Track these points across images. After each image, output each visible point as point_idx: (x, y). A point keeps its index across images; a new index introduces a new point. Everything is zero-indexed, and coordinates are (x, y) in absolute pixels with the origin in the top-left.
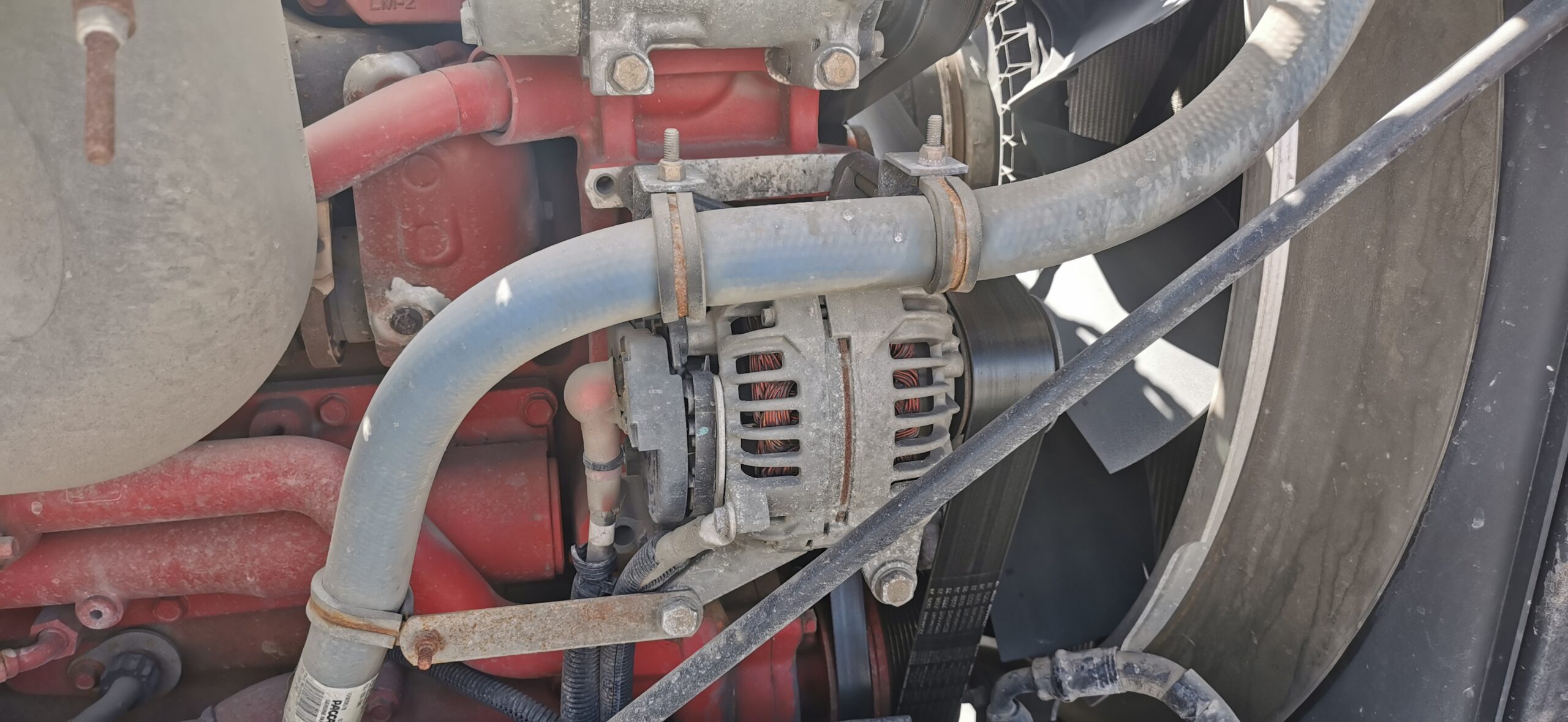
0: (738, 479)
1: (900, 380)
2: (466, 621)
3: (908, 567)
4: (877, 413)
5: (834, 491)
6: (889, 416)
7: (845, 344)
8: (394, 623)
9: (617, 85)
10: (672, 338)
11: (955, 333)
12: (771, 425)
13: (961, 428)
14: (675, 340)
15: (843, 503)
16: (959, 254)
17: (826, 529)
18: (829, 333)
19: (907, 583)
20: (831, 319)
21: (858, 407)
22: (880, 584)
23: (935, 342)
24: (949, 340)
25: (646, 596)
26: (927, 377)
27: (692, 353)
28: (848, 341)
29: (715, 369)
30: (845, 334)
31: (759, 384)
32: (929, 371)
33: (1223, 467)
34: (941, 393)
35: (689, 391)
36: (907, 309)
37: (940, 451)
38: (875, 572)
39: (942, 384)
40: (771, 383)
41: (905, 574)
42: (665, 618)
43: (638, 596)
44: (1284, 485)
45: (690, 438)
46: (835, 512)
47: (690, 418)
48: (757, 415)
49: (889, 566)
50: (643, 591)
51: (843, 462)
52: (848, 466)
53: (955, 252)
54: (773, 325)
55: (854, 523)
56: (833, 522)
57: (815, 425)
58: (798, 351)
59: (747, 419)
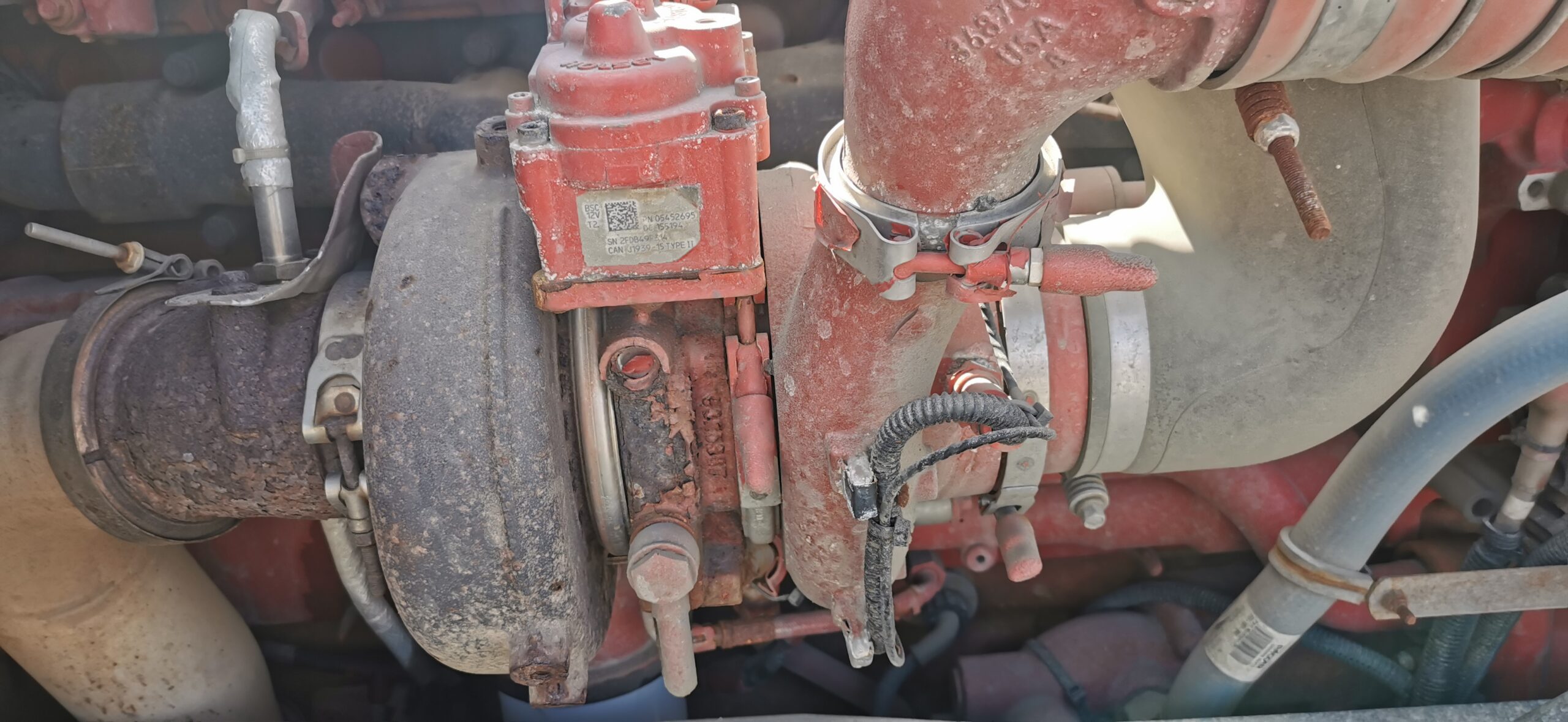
2: (1428, 583)
8: (1366, 582)
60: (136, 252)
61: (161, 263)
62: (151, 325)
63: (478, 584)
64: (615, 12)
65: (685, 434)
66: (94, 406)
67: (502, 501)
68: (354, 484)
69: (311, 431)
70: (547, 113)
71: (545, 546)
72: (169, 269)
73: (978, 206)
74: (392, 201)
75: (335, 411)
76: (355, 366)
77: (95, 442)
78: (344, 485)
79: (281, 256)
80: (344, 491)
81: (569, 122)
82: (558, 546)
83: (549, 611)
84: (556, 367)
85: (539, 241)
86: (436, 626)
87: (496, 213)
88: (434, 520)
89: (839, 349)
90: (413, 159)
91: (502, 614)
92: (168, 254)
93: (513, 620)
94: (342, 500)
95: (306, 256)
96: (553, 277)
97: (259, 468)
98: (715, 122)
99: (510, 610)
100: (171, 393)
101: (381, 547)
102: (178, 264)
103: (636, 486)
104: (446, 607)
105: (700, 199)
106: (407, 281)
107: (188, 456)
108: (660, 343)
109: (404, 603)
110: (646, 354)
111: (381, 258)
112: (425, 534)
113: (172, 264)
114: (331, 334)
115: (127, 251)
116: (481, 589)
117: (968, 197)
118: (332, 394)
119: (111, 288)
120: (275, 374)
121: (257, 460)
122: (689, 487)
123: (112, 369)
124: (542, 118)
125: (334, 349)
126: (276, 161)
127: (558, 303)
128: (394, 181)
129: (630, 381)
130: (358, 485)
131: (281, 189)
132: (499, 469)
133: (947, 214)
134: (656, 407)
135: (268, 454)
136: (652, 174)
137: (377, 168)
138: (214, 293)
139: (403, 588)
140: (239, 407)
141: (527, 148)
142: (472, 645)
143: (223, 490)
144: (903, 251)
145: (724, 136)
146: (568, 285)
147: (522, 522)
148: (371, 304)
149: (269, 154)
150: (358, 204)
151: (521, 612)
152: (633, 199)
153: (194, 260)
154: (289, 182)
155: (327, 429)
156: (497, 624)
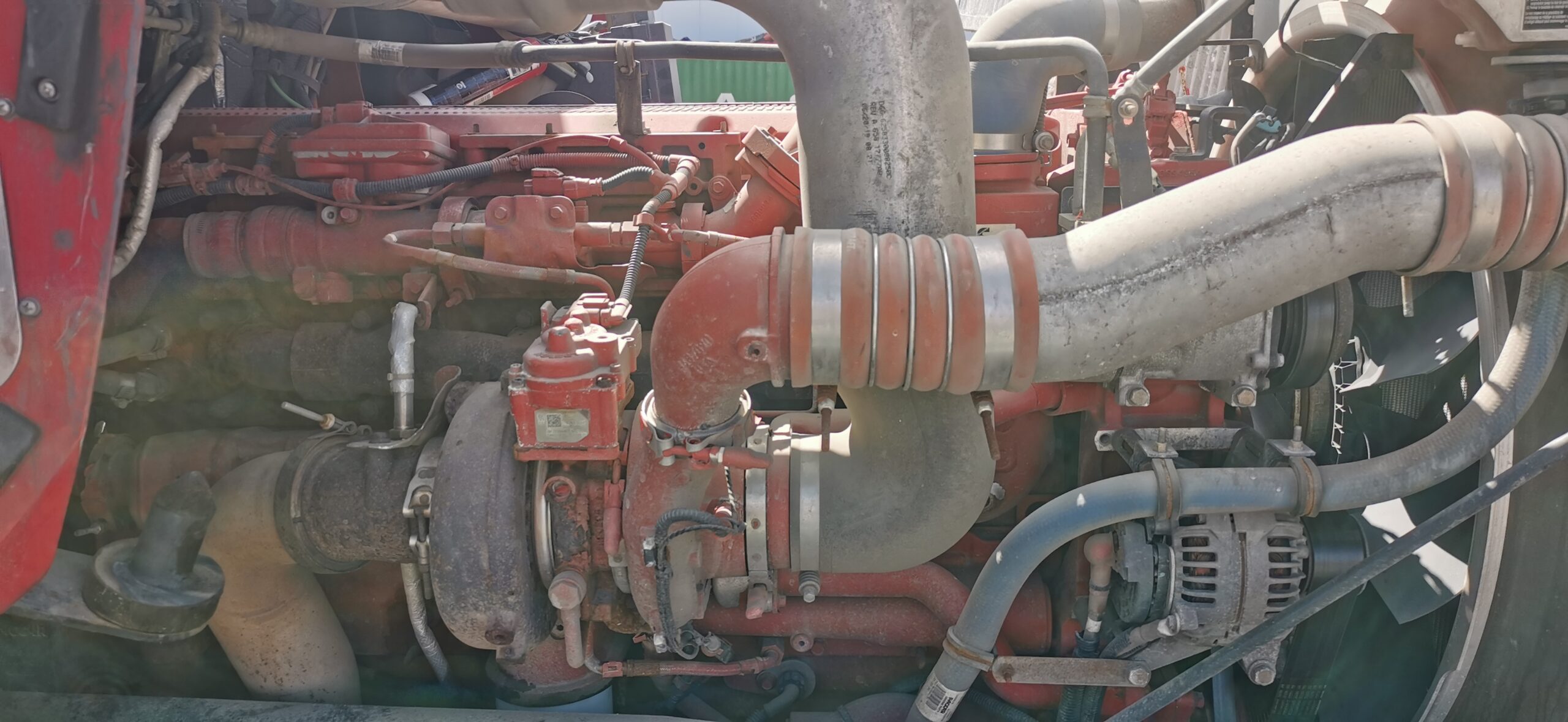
0: (1180, 601)
1: (1273, 558)
2: (1027, 662)
3: (1270, 664)
4: (1260, 574)
5: (1233, 614)
6: (1266, 576)
7: (1243, 536)
8: (991, 658)
9: (1131, 402)
10: (1147, 525)
11: (1304, 534)
12: (1199, 575)
13: (1306, 587)
14: (1149, 526)
15: (1237, 621)
16: (1311, 499)
17: (1226, 635)
18: (1234, 530)
19: (1270, 673)
20: (1236, 522)
21: (1249, 570)
22: (1254, 672)
23: (1293, 539)
24: (1300, 538)
25: (1121, 661)
26: (1288, 557)
27: (1156, 533)
28: (1245, 534)
29: (1169, 542)
30: (1244, 531)
31: (1194, 553)
32: (1289, 554)
33: (1469, 625)
34: (1296, 567)
35: (1156, 553)
36: (1279, 521)
37: (1293, 598)
38: (1251, 664)
39: (1297, 562)
40: (1201, 553)
41: (1269, 668)
42: (1131, 674)
43: (1116, 661)
44: (1512, 641)
45: (1156, 577)
46: (1232, 625)
47: (1156, 567)
48: (1192, 569)
49: (1260, 662)
50: (1118, 658)
51: (1239, 598)
52: (1242, 601)
53: (1308, 498)
54: (1203, 523)
55: (1242, 633)
56: (1230, 631)
57: (1225, 577)
58: (1217, 537)
59: (1186, 570)
60: (331, 419)
61: (342, 425)
62: (334, 457)
63: (475, 588)
64: (560, 334)
65: (584, 527)
66: (302, 495)
67: (489, 546)
68: (423, 540)
69: (406, 511)
70: (526, 374)
71: (508, 571)
72: (345, 429)
73: (702, 428)
74: (460, 403)
75: (420, 503)
76: (431, 482)
77: (299, 512)
78: (419, 540)
79: (403, 427)
80: (418, 543)
81: (533, 379)
82: (514, 572)
83: (507, 606)
84: (525, 488)
85: (517, 429)
86: (453, 609)
87: (504, 415)
88: (457, 553)
89: (648, 487)
90: (473, 384)
91: (484, 605)
92: (346, 421)
93: (489, 609)
94: (417, 547)
95: (415, 427)
96: (522, 445)
97: (379, 530)
98: (597, 383)
99: (489, 603)
100: (342, 490)
101: (432, 566)
102: (349, 427)
103: (559, 551)
104: (460, 598)
105: (589, 415)
106: (459, 443)
107: (346, 522)
108: (573, 481)
109: (439, 596)
110: (566, 485)
111: (449, 431)
112: (453, 560)
113: (347, 426)
114: (422, 466)
115: (326, 418)
116: (475, 591)
117: (698, 424)
118: (419, 495)
119: (317, 437)
120: (393, 484)
121: (379, 525)
122: (585, 554)
123: (313, 477)
124: (524, 376)
125: (423, 473)
126: (408, 380)
127: (526, 457)
128: (463, 394)
129: (557, 497)
130: (425, 540)
131: (408, 394)
132: (489, 532)
133: (689, 430)
134: (570, 512)
135: (385, 522)
136: (567, 403)
137: (455, 388)
138: (370, 442)
139: (440, 587)
140: (374, 498)
141: (515, 389)
142: (470, 622)
143: (361, 540)
144: (666, 445)
145: (600, 390)
146: (529, 449)
147: (497, 558)
148: (442, 452)
149: (404, 377)
150: (443, 404)
151: (494, 604)
152: (558, 414)
153: (358, 425)
154: (412, 392)
155: (414, 511)
156: (481, 611)
